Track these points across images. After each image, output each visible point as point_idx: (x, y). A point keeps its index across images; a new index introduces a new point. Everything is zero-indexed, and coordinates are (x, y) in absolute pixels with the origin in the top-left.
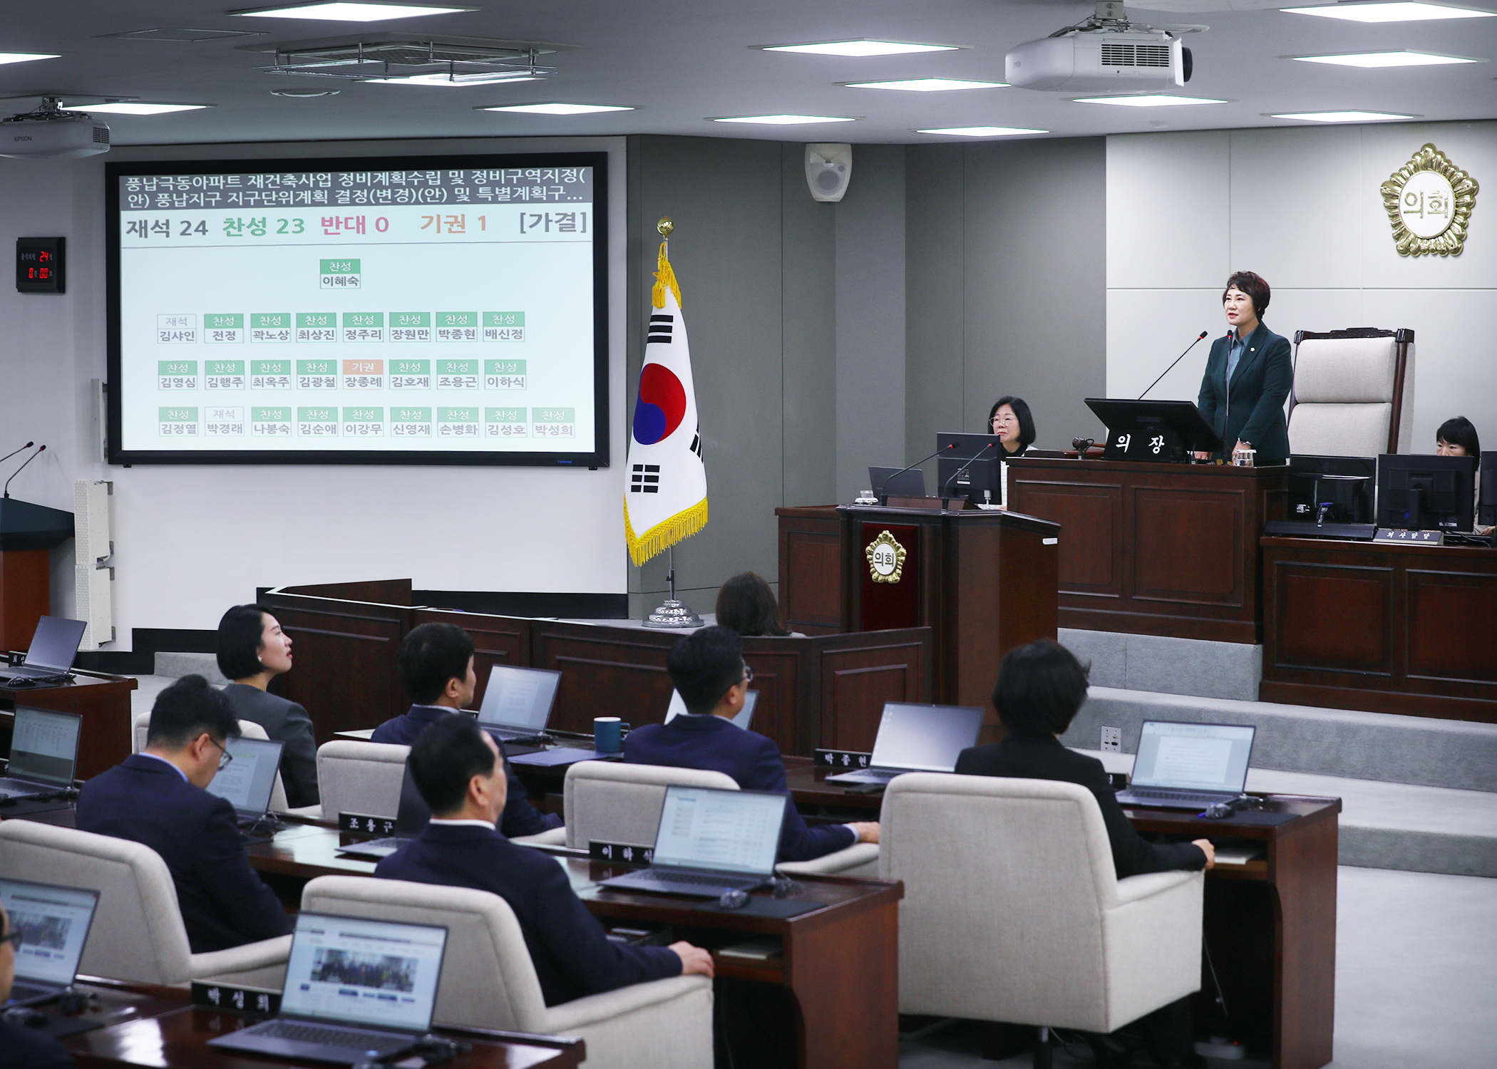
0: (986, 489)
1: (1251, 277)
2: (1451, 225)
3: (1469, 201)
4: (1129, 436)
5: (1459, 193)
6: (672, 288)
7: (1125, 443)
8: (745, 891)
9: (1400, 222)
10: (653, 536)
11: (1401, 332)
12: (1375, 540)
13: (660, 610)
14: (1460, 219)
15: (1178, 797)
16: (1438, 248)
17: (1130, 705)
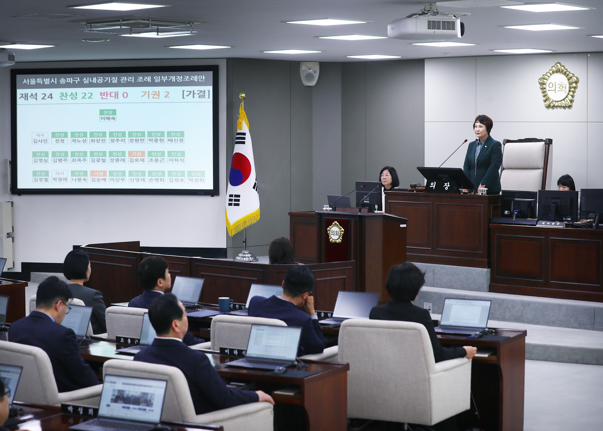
0: (376, 205)
1: (485, 117)
2: (567, 96)
3: (575, 86)
4: (435, 182)
5: (571, 83)
6: (245, 122)
7: (434, 185)
8: (285, 367)
9: (546, 95)
10: (237, 224)
11: (547, 140)
12: (537, 225)
13: (240, 255)
14: (571, 93)
15: (460, 330)
16: (562, 105)
17: (436, 293)
